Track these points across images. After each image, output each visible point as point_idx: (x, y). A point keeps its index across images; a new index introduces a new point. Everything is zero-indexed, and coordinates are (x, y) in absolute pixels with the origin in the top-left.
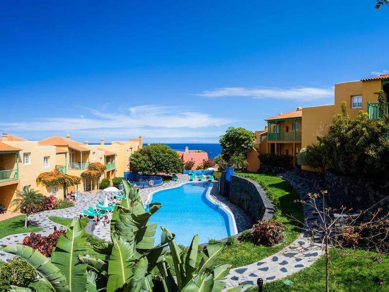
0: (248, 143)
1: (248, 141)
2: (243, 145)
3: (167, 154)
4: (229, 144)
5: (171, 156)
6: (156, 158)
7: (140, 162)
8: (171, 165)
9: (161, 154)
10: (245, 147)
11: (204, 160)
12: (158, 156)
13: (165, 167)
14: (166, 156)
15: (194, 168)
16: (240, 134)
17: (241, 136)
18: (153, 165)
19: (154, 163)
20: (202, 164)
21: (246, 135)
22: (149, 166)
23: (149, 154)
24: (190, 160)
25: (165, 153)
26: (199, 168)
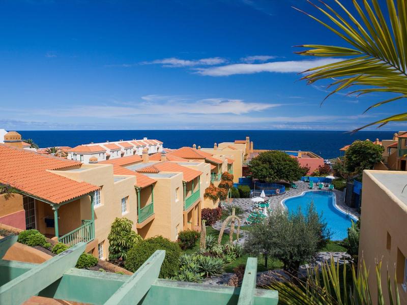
0: (376, 158)
1: (376, 155)
2: (370, 159)
3: (288, 162)
4: (355, 157)
5: (291, 164)
6: (278, 166)
7: (262, 170)
8: (292, 173)
9: (283, 163)
10: (373, 161)
11: (320, 166)
12: (280, 164)
13: (286, 175)
14: (287, 164)
15: (308, 175)
16: (369, 149)
17: (369, 151)
18: (275, 173)
19: (275, 171)
20: (318, 170)
21: (374, 149)
22: (270, 174)
23: (270, 162)
24: (305, 166)
25: (285, 161)
26: (314, 175)
